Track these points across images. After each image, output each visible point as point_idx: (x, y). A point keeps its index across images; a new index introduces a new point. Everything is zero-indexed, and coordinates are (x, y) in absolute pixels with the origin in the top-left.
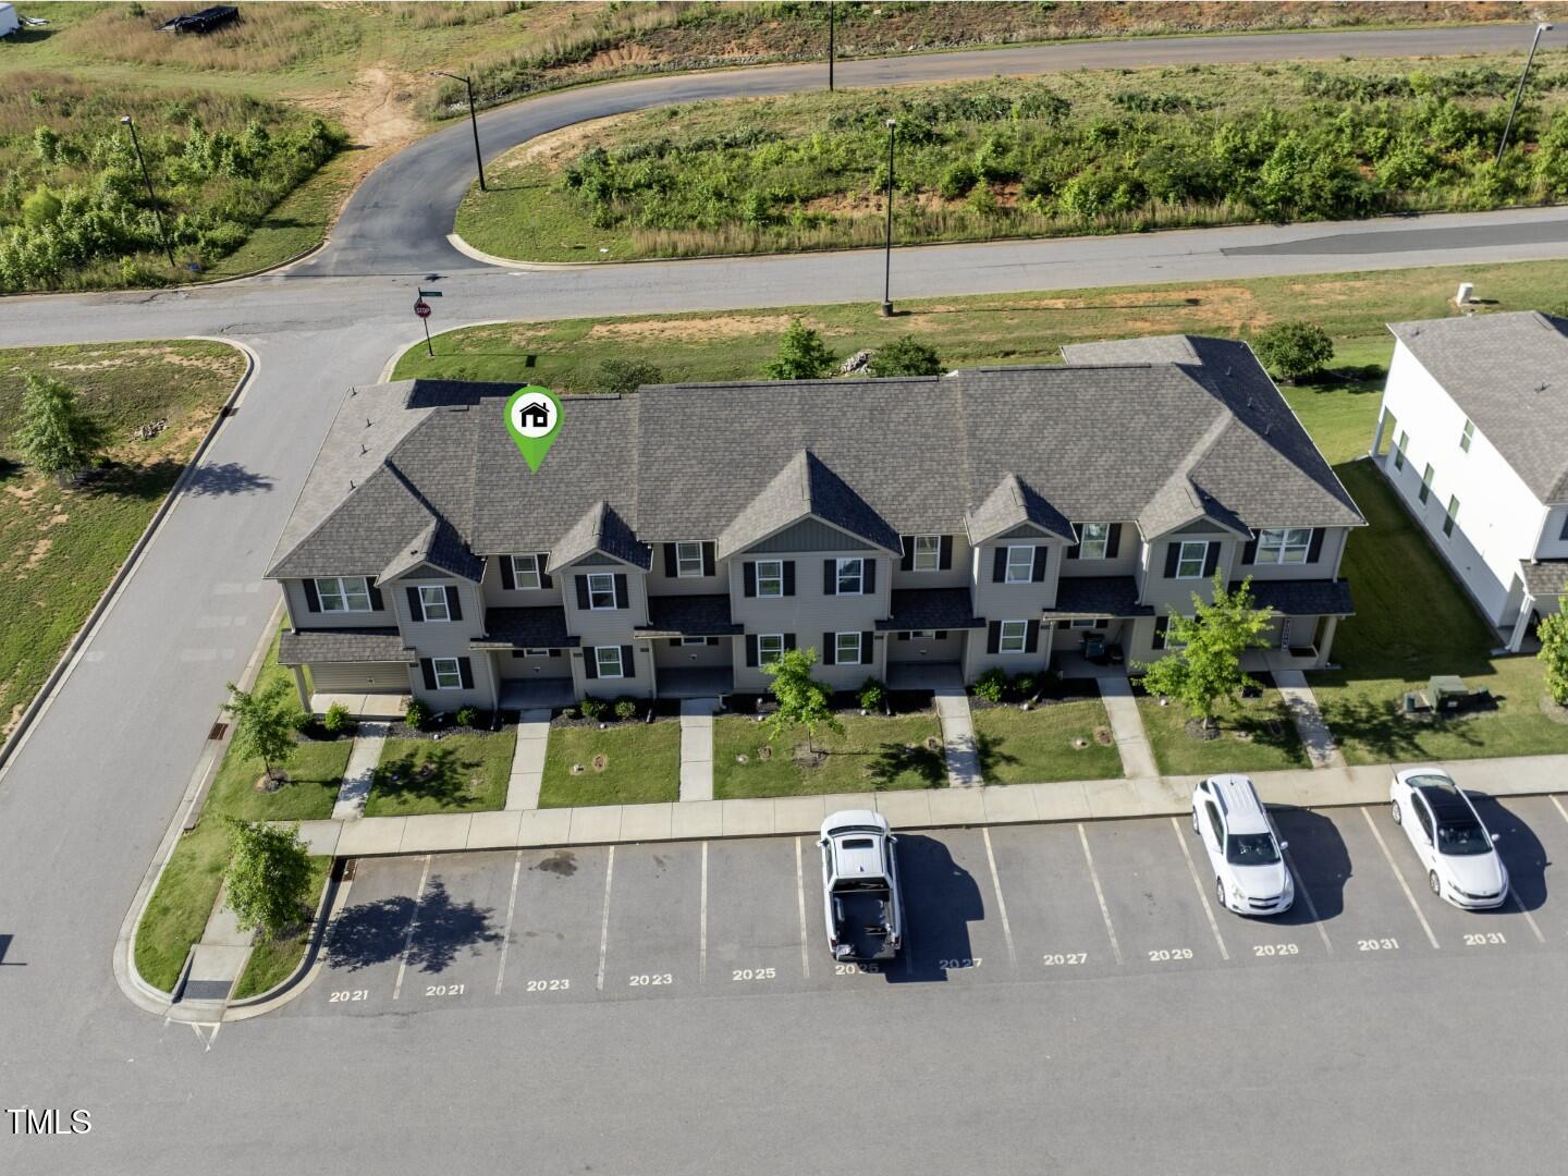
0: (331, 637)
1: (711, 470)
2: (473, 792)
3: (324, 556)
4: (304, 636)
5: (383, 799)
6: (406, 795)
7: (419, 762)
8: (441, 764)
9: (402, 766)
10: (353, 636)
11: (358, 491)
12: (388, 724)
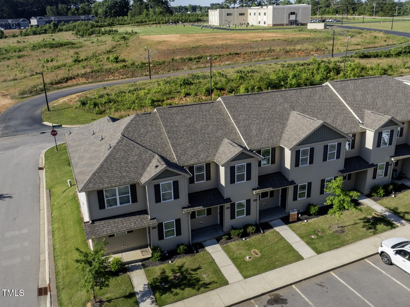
0: (111, 221)
1: (263, 122)
2: (207, 281)
3: (108, 177)
4: (97, 223)
5: (164, 296)
6: (175, 291)
7: (170, 275)
8: (182, 273)
9: (162, 279)
10: (122, 219)
11: (114, 148)
12: (140, 263)
